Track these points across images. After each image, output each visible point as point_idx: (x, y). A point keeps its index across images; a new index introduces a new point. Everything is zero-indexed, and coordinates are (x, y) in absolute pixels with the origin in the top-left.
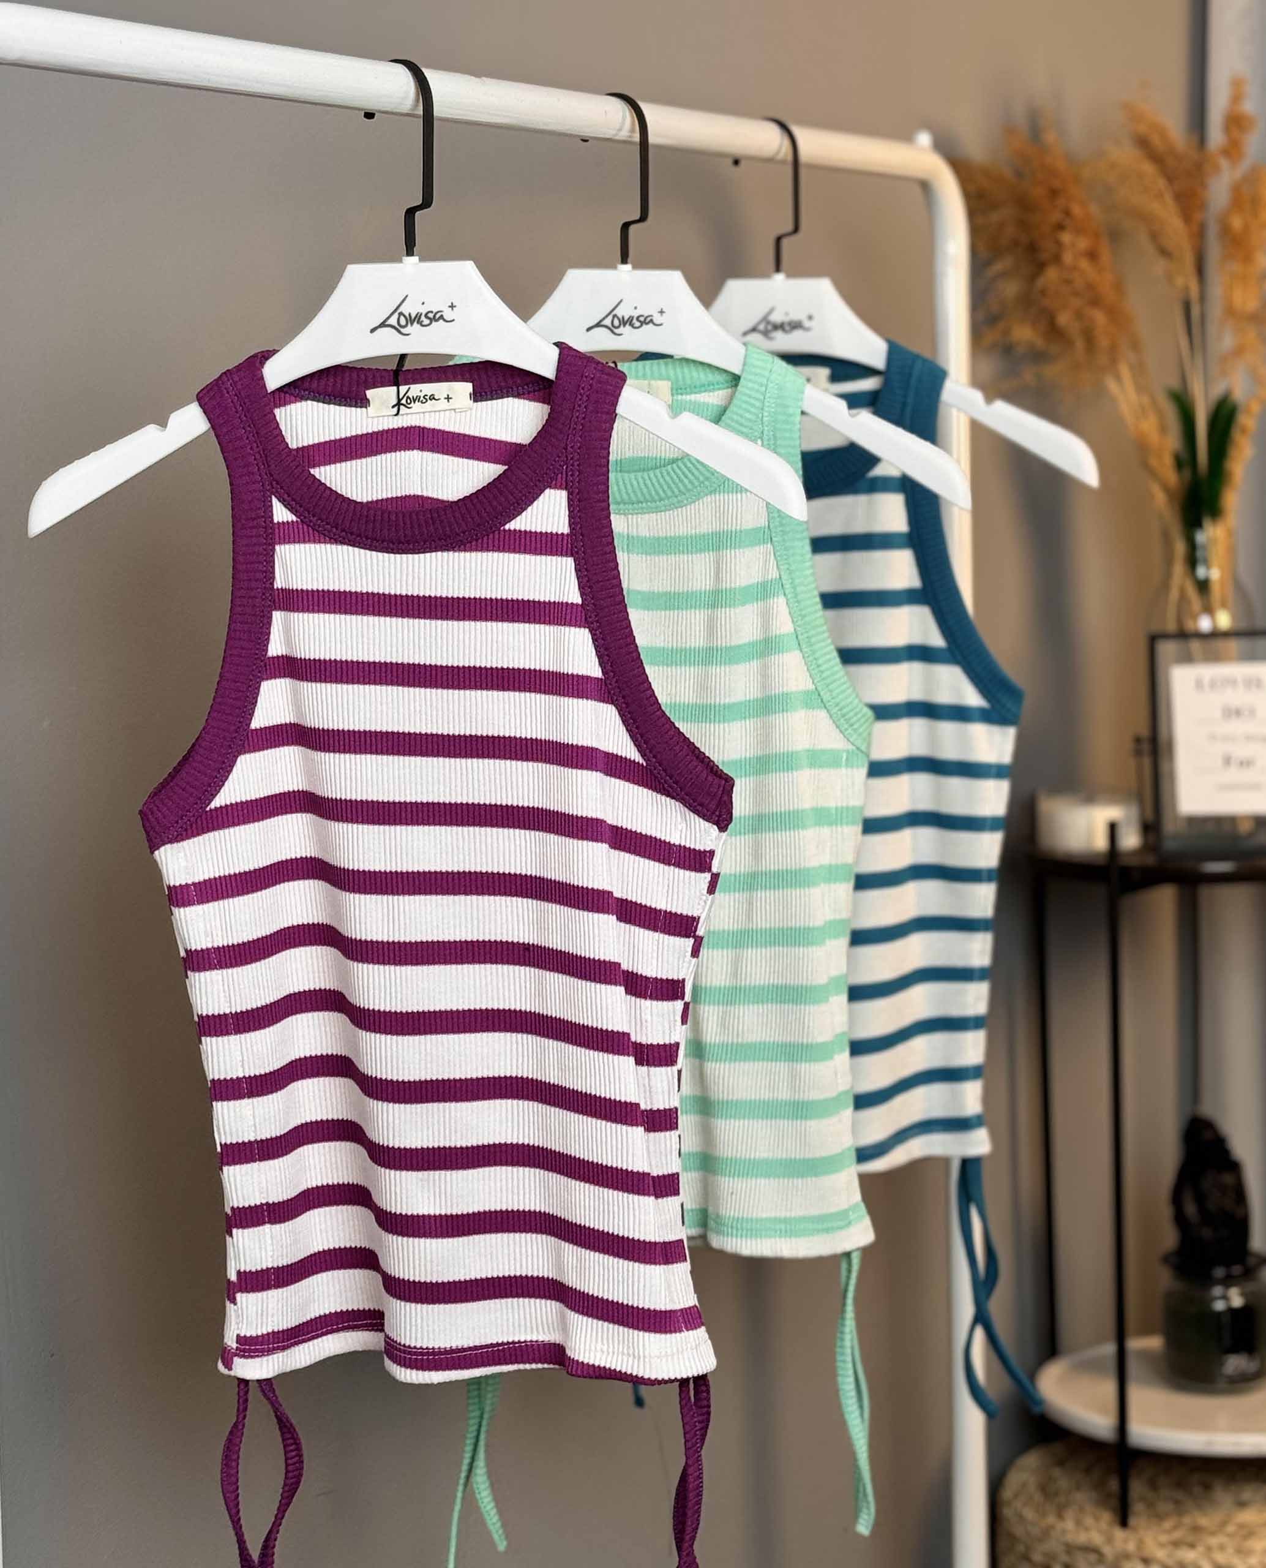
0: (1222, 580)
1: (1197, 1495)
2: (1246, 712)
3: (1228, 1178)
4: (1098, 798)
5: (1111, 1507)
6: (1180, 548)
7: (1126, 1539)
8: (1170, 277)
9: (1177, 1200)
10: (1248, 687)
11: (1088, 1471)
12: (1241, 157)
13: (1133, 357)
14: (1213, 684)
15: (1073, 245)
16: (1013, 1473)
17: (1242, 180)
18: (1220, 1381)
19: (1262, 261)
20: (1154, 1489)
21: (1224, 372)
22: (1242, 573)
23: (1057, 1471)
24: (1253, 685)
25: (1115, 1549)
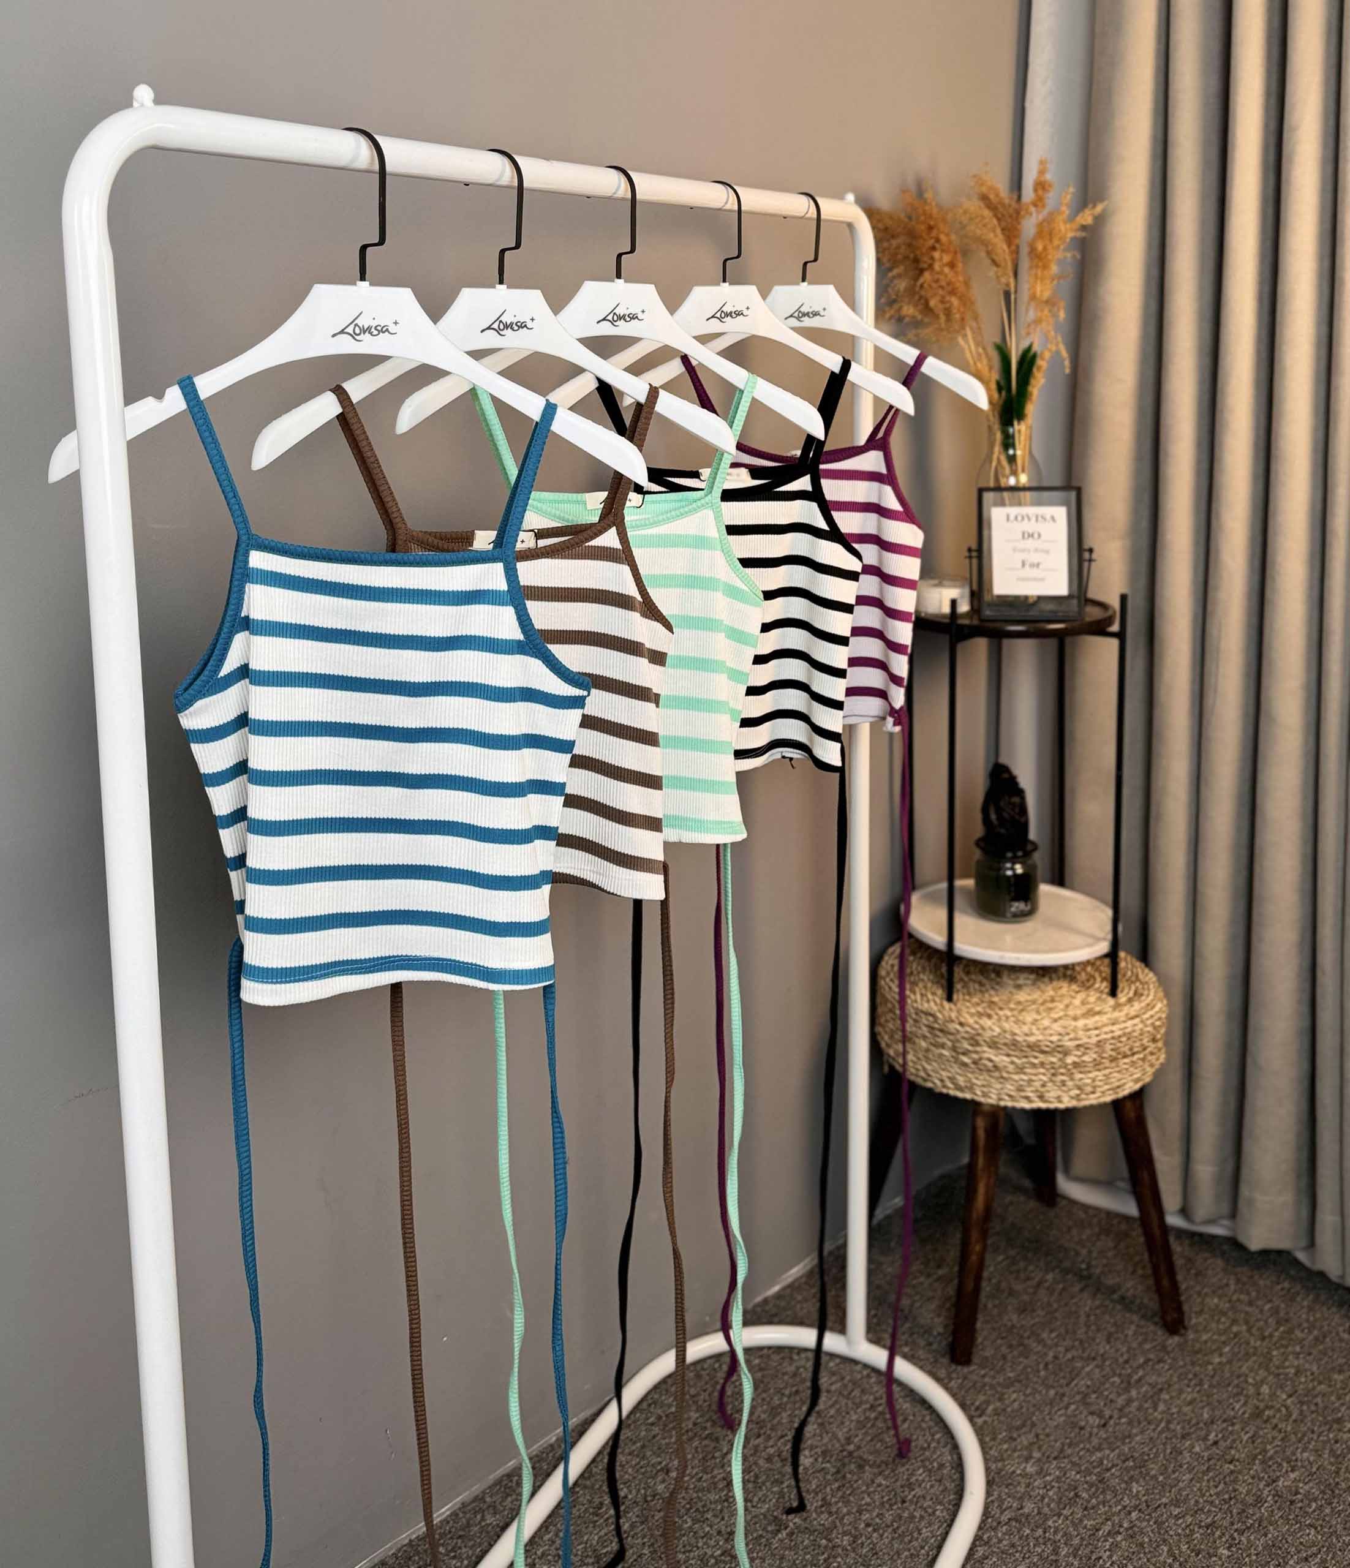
0: (1023, 457)
1: (992, 980)
2: (1036, 536)
3: (1016, 800)
4: (945, 582)
5: (942, 986)
6: (999, 436)
7: (951, 1009)
8: (998, 277)
9: (985, 810)
10: (1037, 520)
11: (929, 959)
12: (1044, 206)
13: (974, 324)
14: (1016, 518)
15: (941, 259)
16: (886, 958)
17: (1044, 220)
18: (1009, 915)
19: (1054, 269)
20: (968, 973)
21: (1028, 334)
22: (1035, 450)
23: (911, 958)
24: (1040, 519)
25: (944, 1015)
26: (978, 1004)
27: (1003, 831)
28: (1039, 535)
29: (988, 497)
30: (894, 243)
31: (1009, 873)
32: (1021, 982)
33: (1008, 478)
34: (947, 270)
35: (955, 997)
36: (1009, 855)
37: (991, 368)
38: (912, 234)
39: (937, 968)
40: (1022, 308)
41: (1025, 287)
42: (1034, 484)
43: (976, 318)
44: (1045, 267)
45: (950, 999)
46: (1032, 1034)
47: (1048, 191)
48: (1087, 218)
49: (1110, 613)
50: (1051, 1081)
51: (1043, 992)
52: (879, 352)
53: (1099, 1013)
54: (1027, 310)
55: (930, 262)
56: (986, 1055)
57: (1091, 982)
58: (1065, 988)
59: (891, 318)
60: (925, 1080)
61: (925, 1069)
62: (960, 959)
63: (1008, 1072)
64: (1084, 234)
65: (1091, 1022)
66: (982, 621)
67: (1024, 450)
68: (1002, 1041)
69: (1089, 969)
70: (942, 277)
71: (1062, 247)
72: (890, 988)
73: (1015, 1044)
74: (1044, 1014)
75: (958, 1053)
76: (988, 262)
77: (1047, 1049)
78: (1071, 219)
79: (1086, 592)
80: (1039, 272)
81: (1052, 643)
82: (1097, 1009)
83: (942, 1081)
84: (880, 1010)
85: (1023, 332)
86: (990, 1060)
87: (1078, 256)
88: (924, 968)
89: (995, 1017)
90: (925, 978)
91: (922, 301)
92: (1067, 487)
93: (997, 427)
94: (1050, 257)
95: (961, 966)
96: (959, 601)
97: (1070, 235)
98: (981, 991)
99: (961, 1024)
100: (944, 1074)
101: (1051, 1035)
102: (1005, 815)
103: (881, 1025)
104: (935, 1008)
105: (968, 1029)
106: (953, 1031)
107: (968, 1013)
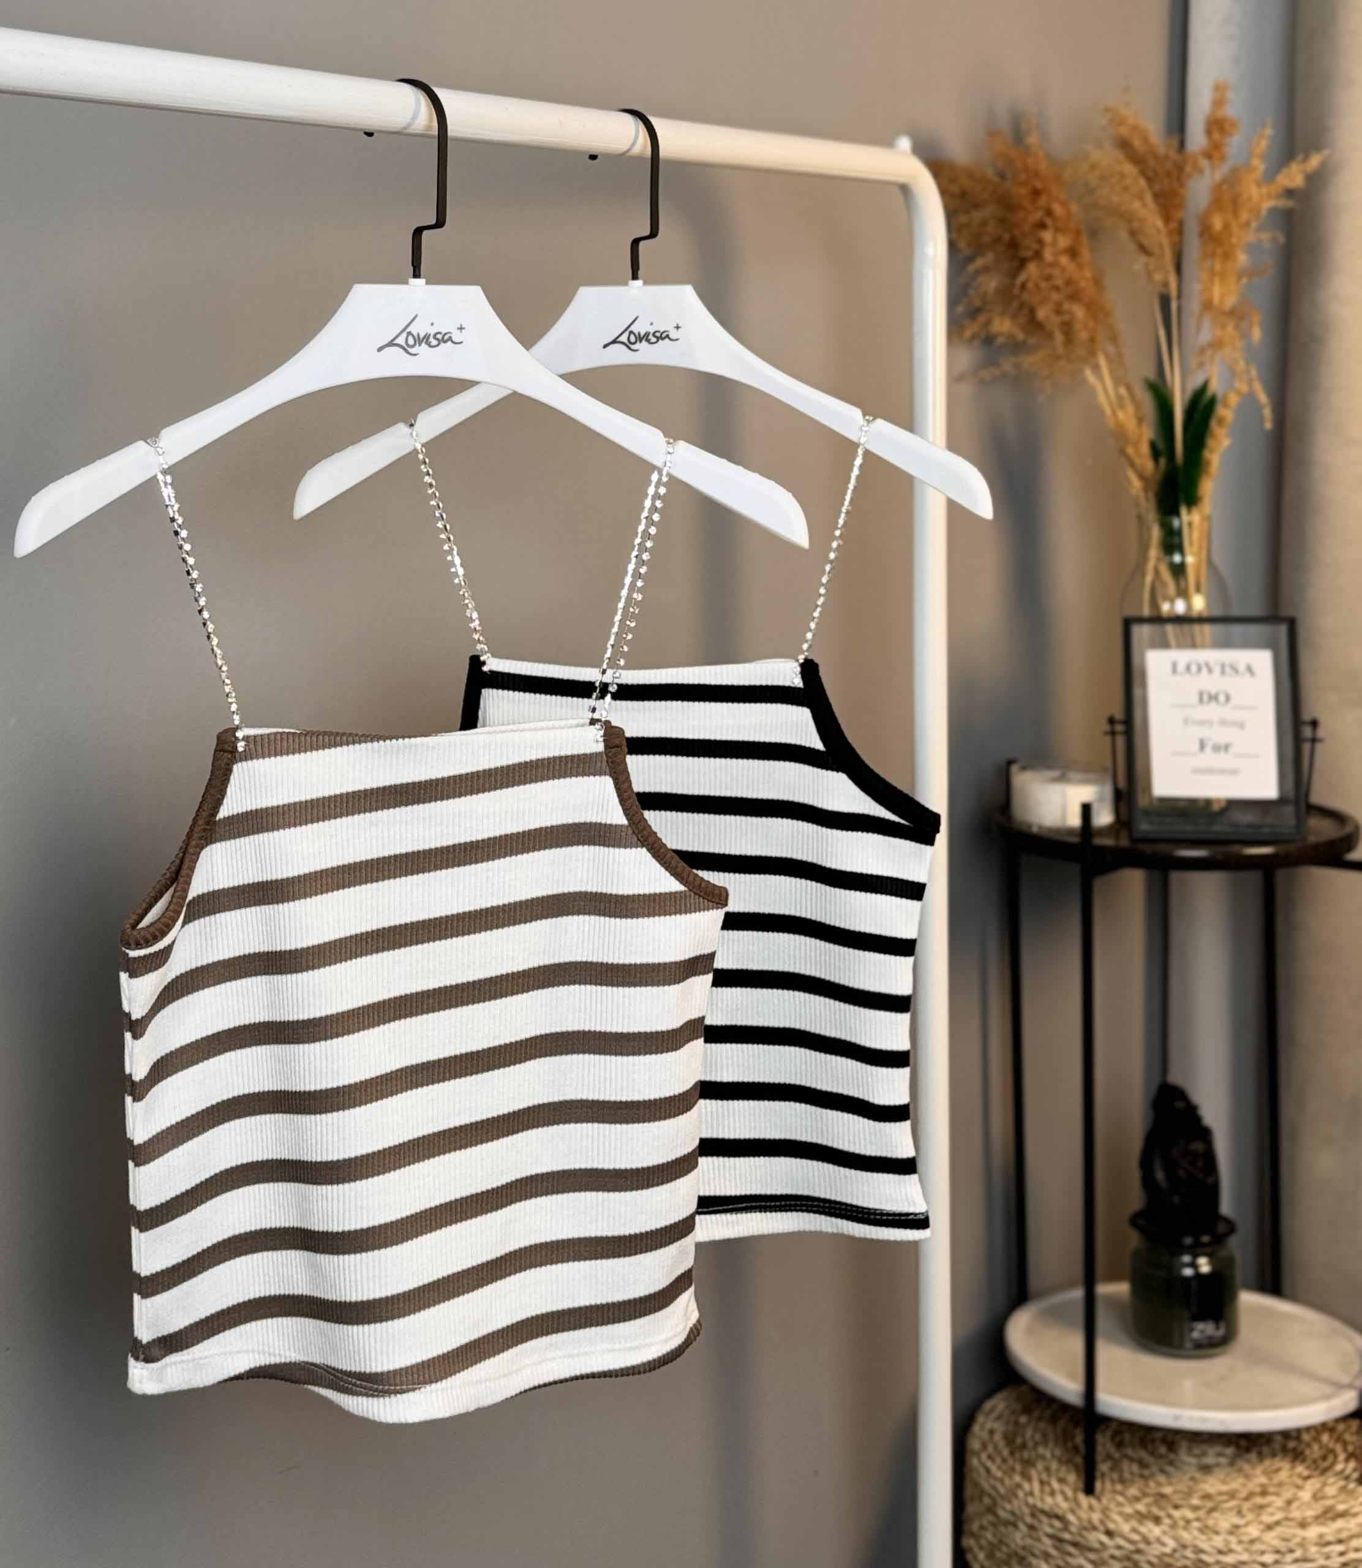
0: (1197, 566)
1: (1161, 1456)
2: (1222, 698)
3: (1198, 1146)
4: (1072, 775)
5: (1076, 1467)
6: (1156, 533)
7: (1091, 1508)
8: (1149, 274)
9: (1146, 1163)
10: (1223, 672)
11: (1053, 1420)
12: (1223, 158)
13: (1111, 349)
14: (1188, 668)
15: (1054, 243)
16: (980, 1419)
17: (1224, 181)
18: (1188, 1345)
19: (1242, 258)
20: (1119, 1445)
21: (1201, 365)
22: (1217, 559)
23: (1023, 1419)
24: (1228, 670)
25: (1079, 1519)
26: (1137, 1499)
27: (1176, 1199)
28: (1228, 698)
29: (1142, 633)
30: (977, 216)
31: (1188, 1272)
32: (1210, 1460)
33: (1172, 600)
34: (1064, 260)
35: (1098, 1485)
36: (1188, 1241)
37: (1140, 420)
38: (1007, 204)
39: (1065, 1439)
40: (1190, 322)
41: (1195, 288)
42: (1217, 612)
43: (1114, 339)
44: (1227, 256)
45: (1089, 1490)
46: (1231, 1551)
47: (1231, 135)
48: (1294, 176)
49: (1348, 829)
51: (1248, 1476)
53: (1343, 1515)
54: (1199, 329)
55: (1035, 246)
57: (1330, 1459)
58: (1286, 1471)
59: (973, 337)
62: (1106, 1420)
64: (1289, 203)
65: (1329, 1530)
66: (1134, 840)
67: (1198, 555)
69: (1325, 1438)
70: (1056, 272)
71: (1254, 225)
72: (988, 1471)
74: (1250, 1516)
76: (1132, 247)
78: (1270, 176)
79: (1307, 795)
80: (1218, 267)
81: (1254, 878)
82: (1341, 1507)
84: (971, 1508)
85: (1193, 362)
87: (1282, 239)
88: (1045, 1436)
89: (1167, 1521)
90: (1048, 1454)
91: (1026, 311)
92: (1272, 617)
93: (1152, 516)
94: (1234, 240)
95: (1109, 1433)
96: (1095, 808)
97: (1267, 204)
98: (1142, 1476)
99: (1109, 1533)
101: (1263, 1553)
102: (1181, 1173)
103: (973, 1535)
104: (1065, 1505)
105: (1121, 1542)
106: (1096, 1545)
107: (1120, 1514)
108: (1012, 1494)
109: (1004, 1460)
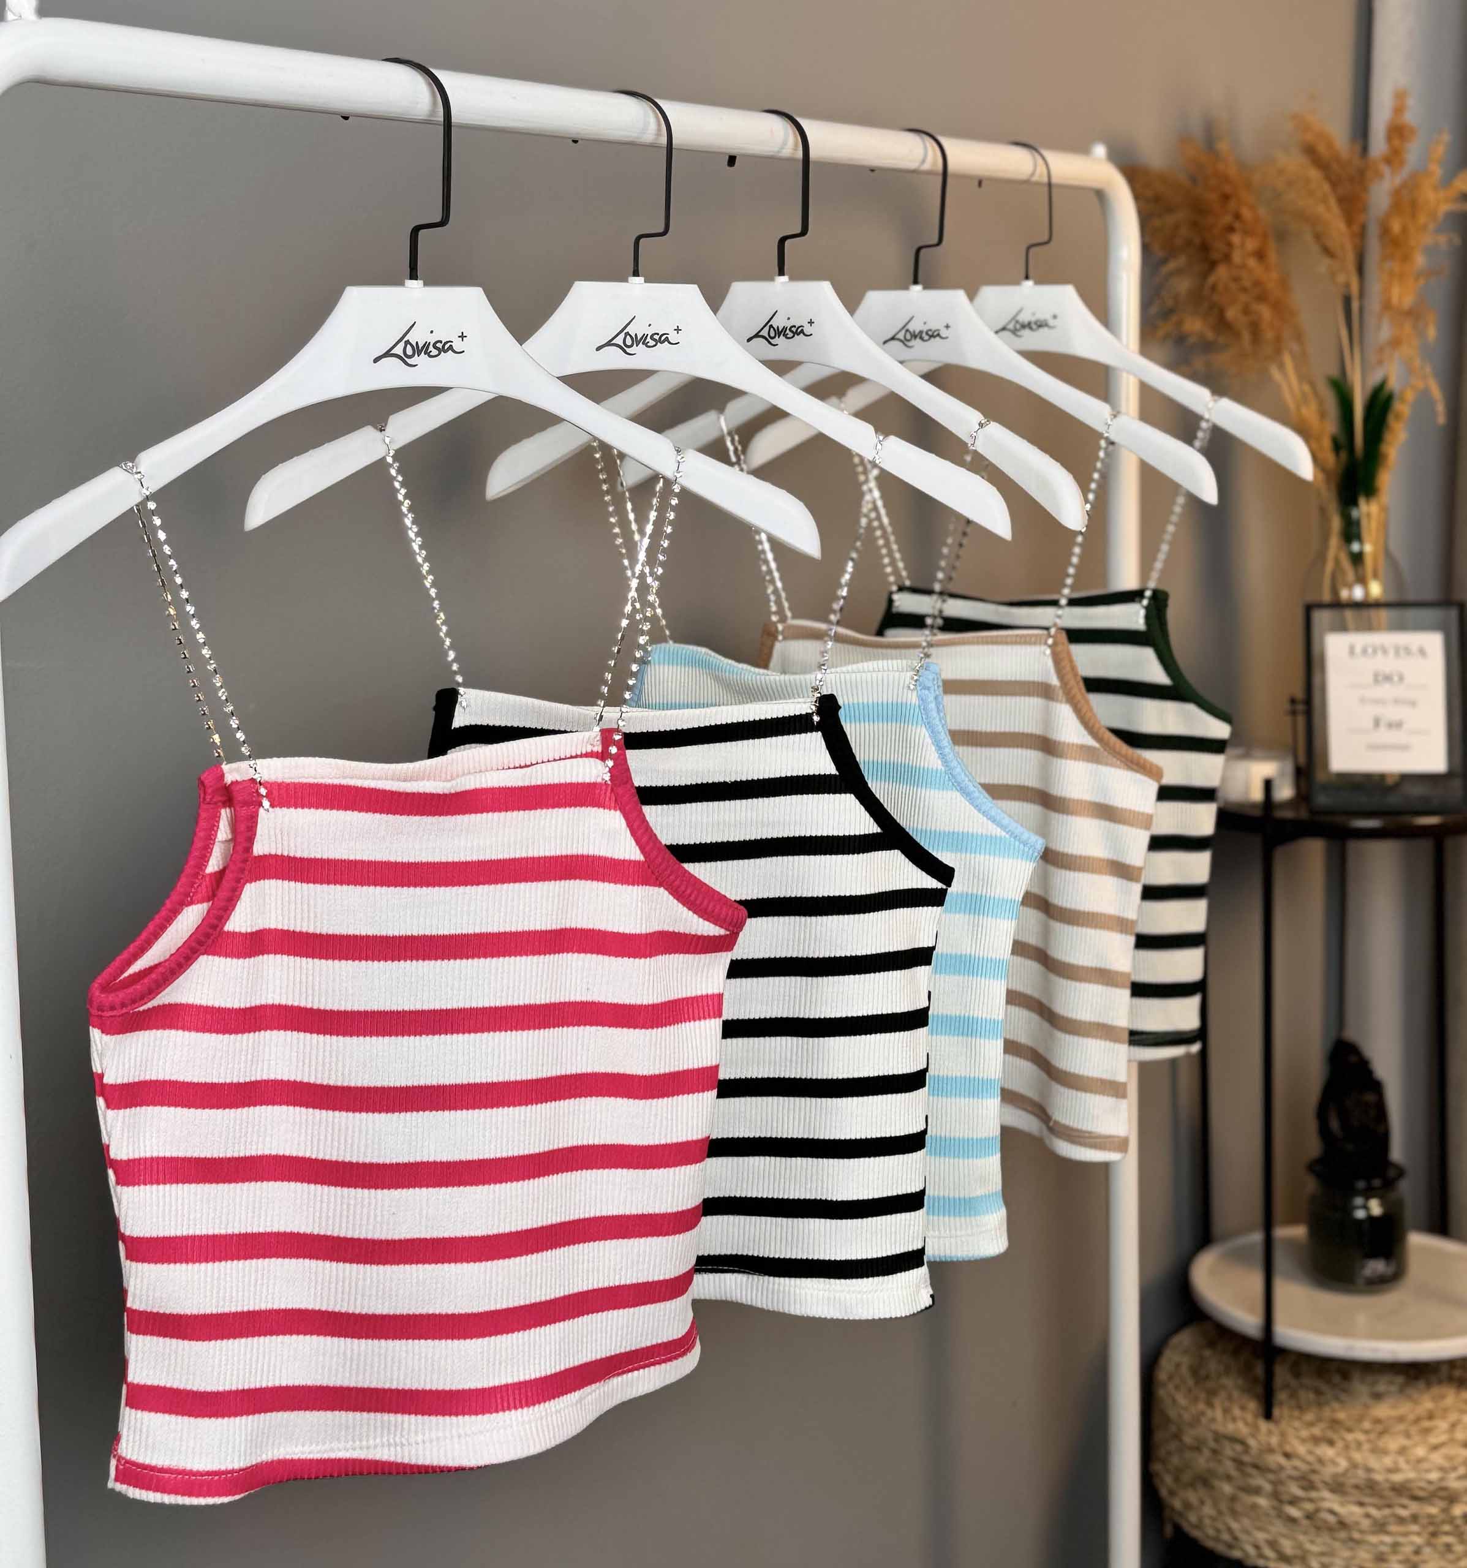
0: (1374, 554)
1: (1334, 1384)
2: (1396, 678)
3: (1370, 1098)
4: (1256, 751)
5: (1255, 1395)
6: (1336, 523)
7: (1270, 1432)
8: (1333, 275)
9: (1322, 1114)
10: (1396, 654)
11: (1236, 1352)
12: (1402, 163)
13: (1295, 347)
15: (1243, 245)
16: (1167, 1353)
17: (1404, 185)
18: (1360, 1281)
19: (1420, 260)
20: (1297, 1375)
21: (1380, 362)
22: (1393, 546)
23: (1207, 1353)
24: (1402, 652)
25: (1259, 1442)
26: (1311, 1424)
27: (1350, 1147)
28: (1401, 678)
29: (1321, 617)
30: (1170, 219)
31: (1360, 1214)
32: (1381, 1387)
33: (1350, 587)
34: (1252, 262)
35: (1276, 1412)
36: (1361, 1184)
37: (1322, 415)
39: (1246, 1371)
40: (1371, 321)
41: (1375, 287)
42: (1392, 597)
43: (1299, 337)
44: (1406, 258)
45: (1268, 1415)
46: (1397, 1470)
47: (1409, 141)
50: (1429, 1544)
51: (1416, 1402)
52: (1147, 392)
54: (1378, 328)
55: (1225, 249)
56: (1326, 1505)
59: (1166, 337)
60: (1230, 1546)
61: (1230, 1530)
62: (1283, 1352)
63: (1362, 1532)
64: (1465, 207)
66: (1313, 812)
67: (1375, 544)
68: (1353, 1481)
70: (1244, 274)
71: (1431, 227)
72: (1174, 1400)
73: (1371, 1487)
74: (1417, 1438)
75: (1281, 1501)
76: (1315, 248)
77: (1421, 1494)
78: (1447, 181)
80: (1396, 266)
81: (1424, 846)
83: (1257, 1547)
84: (1159, 1436)
85: (1372, 360)
86: (1332, 1512)
87: (1458, 242)
88: (1227, 1368)
89: (1340, 1444)
90: (1229, 1384)
91: (1215, 311)
92: (1444, 602)
93: (1331, 508)
94: (1412, 242)
95: (1286, 1364)
96: (1276, 783)
97: (1445, 208)
98: (1317, 1404)
99: (1287, 1456)
100: (1261, 1536)
101: (1428, 1471)
102: (1353, 1121)
103: (1160, 1460)
104: (1244, 1431)
105: (1297, 1463)
106: (1273, 1466)
107: (1298, 1437)
108: (1196, 1421)
109: (1190, 1391)
